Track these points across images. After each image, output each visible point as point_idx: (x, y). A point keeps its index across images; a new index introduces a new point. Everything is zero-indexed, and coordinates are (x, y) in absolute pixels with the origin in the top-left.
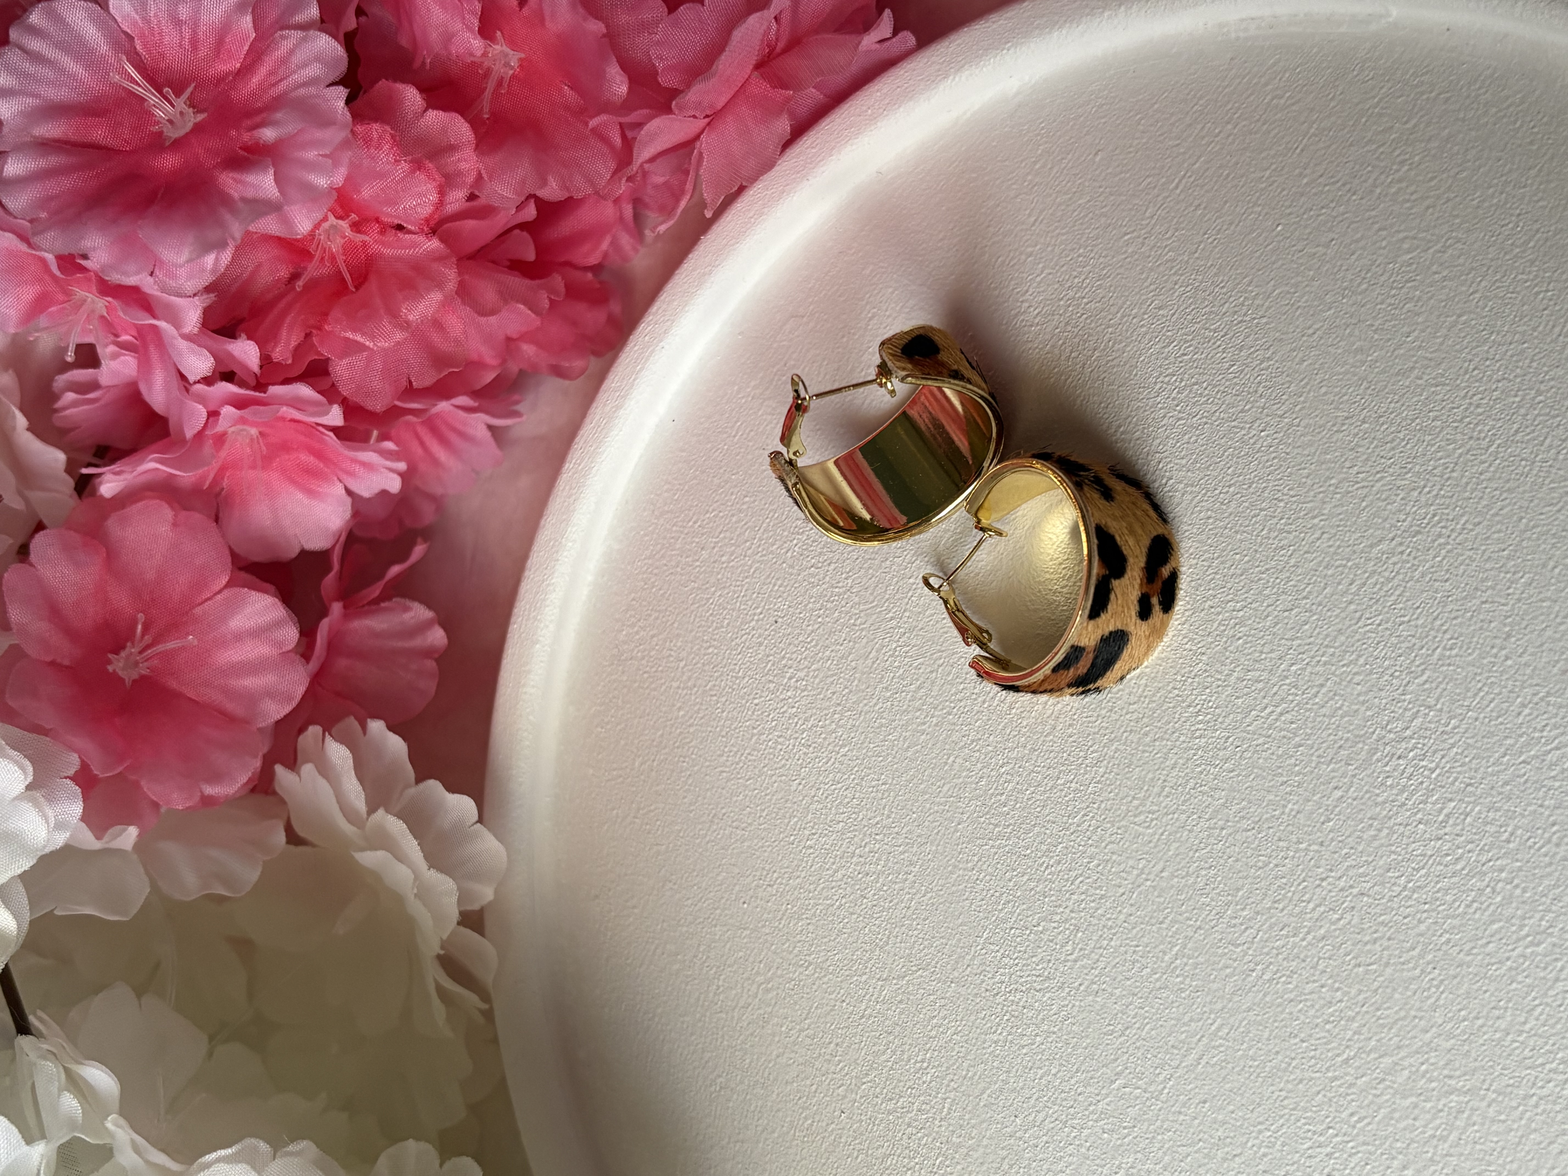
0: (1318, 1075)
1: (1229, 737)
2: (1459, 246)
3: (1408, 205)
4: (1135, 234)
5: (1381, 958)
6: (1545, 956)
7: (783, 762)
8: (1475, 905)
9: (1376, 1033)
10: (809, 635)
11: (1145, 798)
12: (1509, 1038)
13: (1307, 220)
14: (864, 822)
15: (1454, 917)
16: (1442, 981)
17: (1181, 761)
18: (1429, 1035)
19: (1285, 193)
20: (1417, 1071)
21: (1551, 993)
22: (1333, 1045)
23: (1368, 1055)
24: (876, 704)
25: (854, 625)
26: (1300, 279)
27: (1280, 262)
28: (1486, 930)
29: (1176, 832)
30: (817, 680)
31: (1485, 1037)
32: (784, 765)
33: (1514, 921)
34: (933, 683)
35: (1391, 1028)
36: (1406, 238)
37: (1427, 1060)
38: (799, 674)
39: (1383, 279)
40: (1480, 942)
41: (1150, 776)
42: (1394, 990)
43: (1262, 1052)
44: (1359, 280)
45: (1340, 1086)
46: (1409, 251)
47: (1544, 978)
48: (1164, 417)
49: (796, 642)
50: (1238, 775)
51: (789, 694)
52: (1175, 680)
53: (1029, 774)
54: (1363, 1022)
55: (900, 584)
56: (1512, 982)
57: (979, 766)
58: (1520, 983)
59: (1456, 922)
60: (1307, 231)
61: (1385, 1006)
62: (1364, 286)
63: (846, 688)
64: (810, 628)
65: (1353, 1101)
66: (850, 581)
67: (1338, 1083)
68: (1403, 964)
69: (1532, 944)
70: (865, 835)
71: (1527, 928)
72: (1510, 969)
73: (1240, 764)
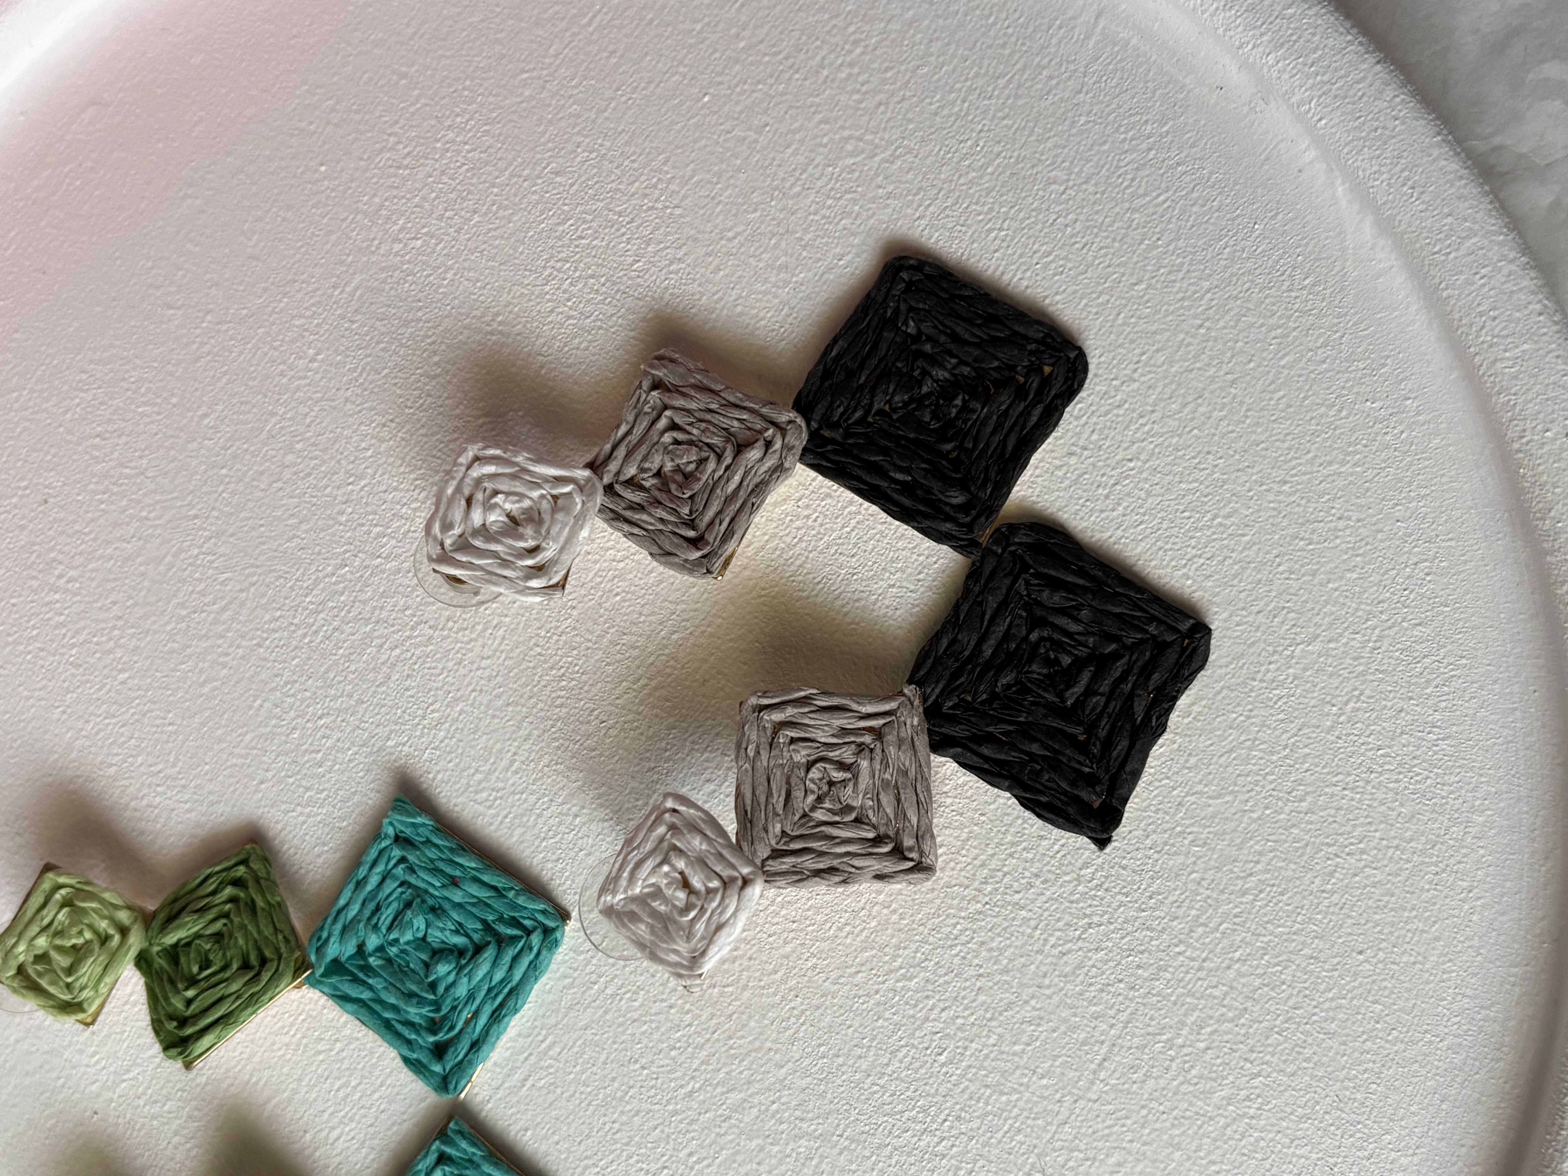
0: (657, 1107)
1: (594, 710)
2: (910, 158)
3: (856, 97)
4: (535, 74)
5: (738, 980)
6: (917, 991)
7: (44, 682)
8: (848, 928)
9: (725, 1064)
10: (88, 524)
11: (490, 772)
12: (869, 1081)
13: (740, 94)
14: (142, 769)
15: (824, 940)
16: (803, 1012)
17: (536, 732)
18: (783, 1070)
19: (717, 55)
20: (767, 1110)
21: (918, 1034)
22: (677, 1074)
23: (715, 1089)
24: (167, 623)
25: (146, 518)
26: (724, 167)
27: (703, 142)
28: (856, 957)
29: (522, 815)
30: (94, 584)
31: (844, 1077)
32: (44, 687)
33: (887, 949)
34: (242, 604)
35: (743, 1060)
36: (850, 137)
37: (779, 1098)
38: (71, 573)
39: (819, 184)
40: (848, 970)
41: (498, 746)
42: (750, 1017)
43: (597, 1077)
44: (792, 180)
45: (681, 1122)
46: (852, 154)
47: (913, 1016)
48: (552, 311)
49: (71, 531)
50: (601, 755)
51: (57, 596)
52: (538, 635)
53: (354, 730)
54: (713, 1050)
55: (210, 473)
56: (879, 1018)
57: (292, 714)
58: (886, 1020)
59: (825, 945)
60: (738, 109)
61: (739, 1034)
62: (797, 189)
63: (130, 597)
64: (89, 515)
65: (693, 1139)
66: (144, 461)
67: (679, 1118)
68: (763, 988)
69: (904, 977)
70: (143, 784)
71: (901, 960)
72: (878, 1004)
73: (603, 743)
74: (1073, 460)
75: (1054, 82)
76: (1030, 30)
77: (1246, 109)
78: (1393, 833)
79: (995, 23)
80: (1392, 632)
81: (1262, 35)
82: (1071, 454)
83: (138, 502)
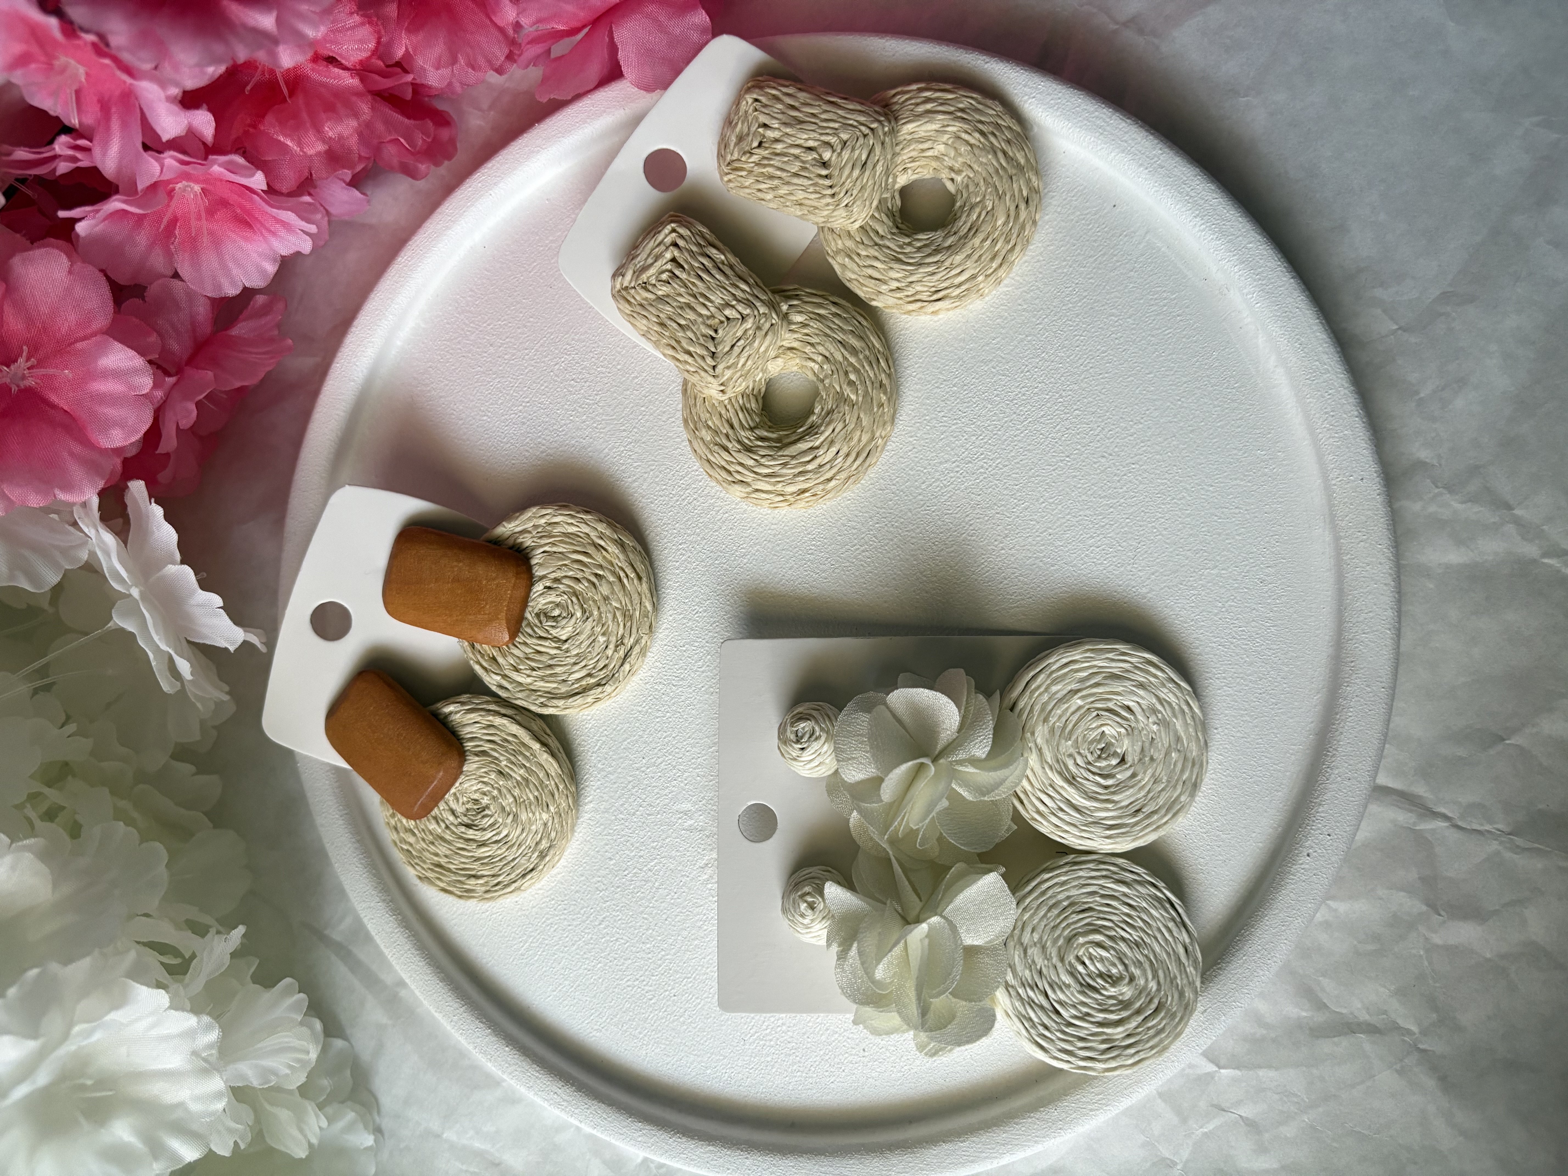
74: (1103, 460)
75: (1118, 264)
76: (1110, 235)
77: (1217, 292)
78: (1240, 671)
79: (1091, 229)
80: (1254, 569)
81: (1234, 255)
82: (1103, 457)
83: (592, 419)
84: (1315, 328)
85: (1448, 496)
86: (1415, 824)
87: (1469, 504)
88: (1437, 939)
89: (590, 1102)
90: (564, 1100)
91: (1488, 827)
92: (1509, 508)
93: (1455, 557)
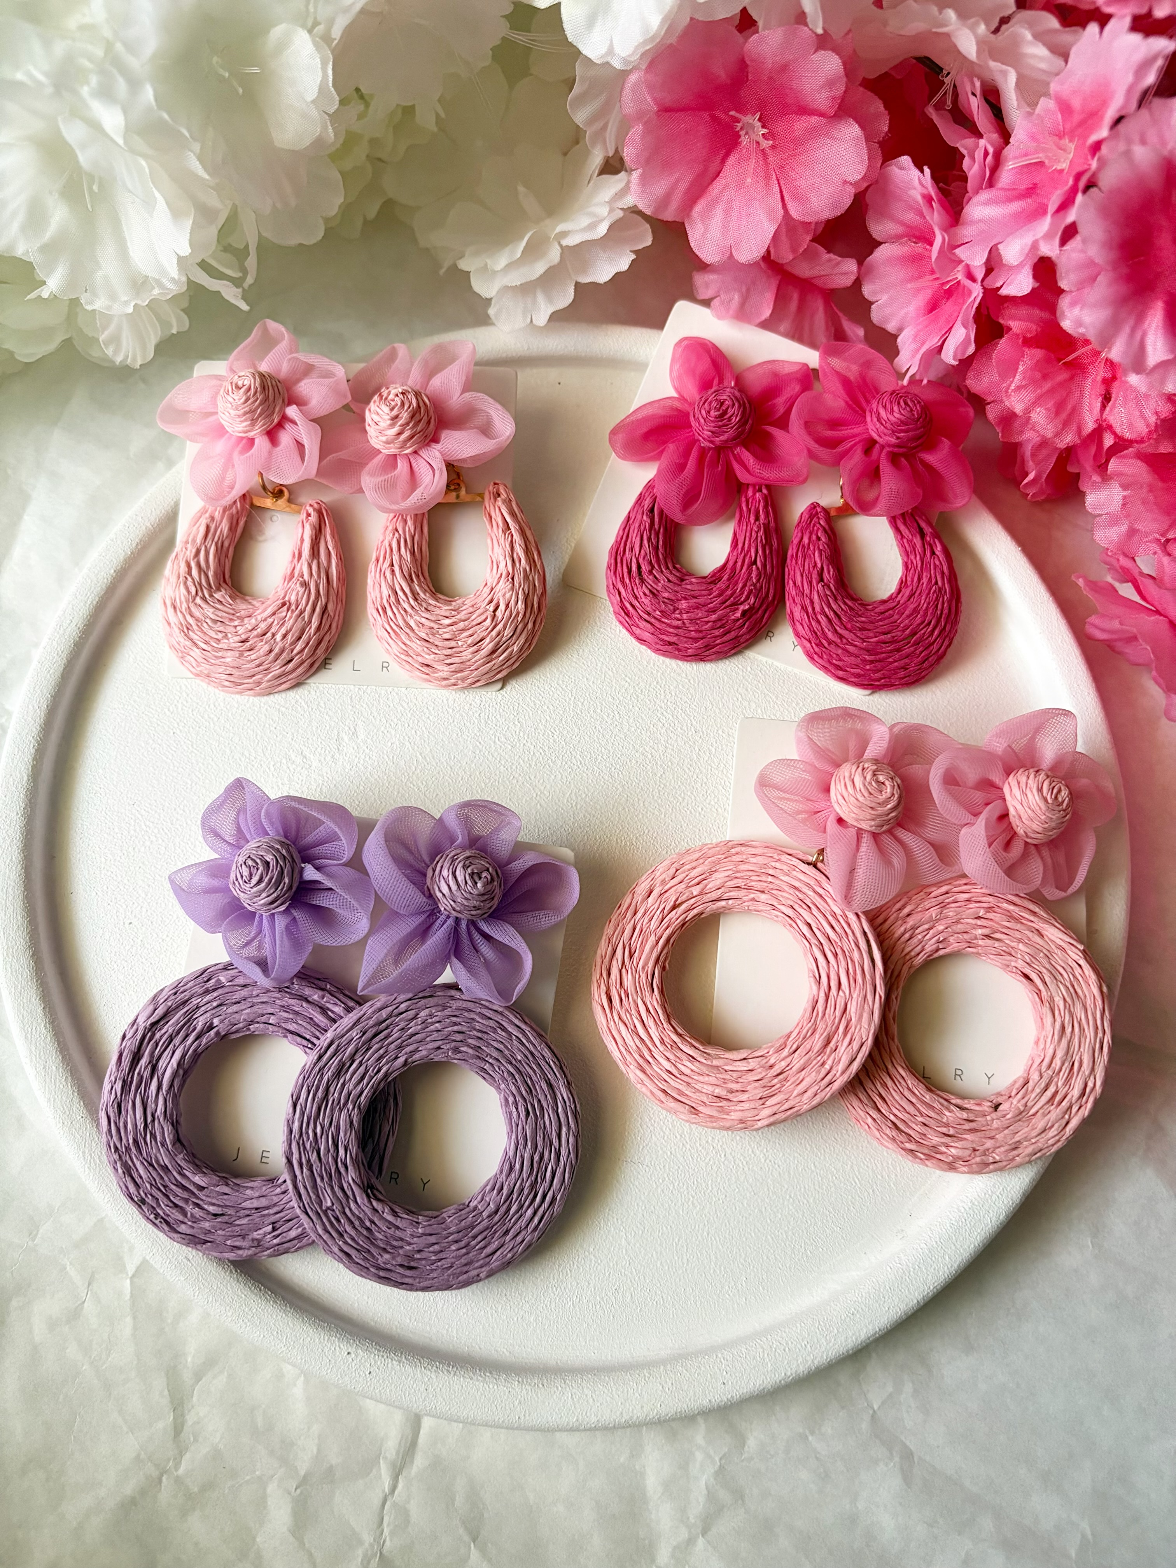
84: (870, 1327)
85: (713, 1471)
86: (385, 1458)
87: (705, 1492)
88: (271, 1488)
89: (64, 656)
90: (65, 630)
91: (386, 1531)
92: (704, 1533)
93: (652, 1483)
